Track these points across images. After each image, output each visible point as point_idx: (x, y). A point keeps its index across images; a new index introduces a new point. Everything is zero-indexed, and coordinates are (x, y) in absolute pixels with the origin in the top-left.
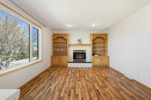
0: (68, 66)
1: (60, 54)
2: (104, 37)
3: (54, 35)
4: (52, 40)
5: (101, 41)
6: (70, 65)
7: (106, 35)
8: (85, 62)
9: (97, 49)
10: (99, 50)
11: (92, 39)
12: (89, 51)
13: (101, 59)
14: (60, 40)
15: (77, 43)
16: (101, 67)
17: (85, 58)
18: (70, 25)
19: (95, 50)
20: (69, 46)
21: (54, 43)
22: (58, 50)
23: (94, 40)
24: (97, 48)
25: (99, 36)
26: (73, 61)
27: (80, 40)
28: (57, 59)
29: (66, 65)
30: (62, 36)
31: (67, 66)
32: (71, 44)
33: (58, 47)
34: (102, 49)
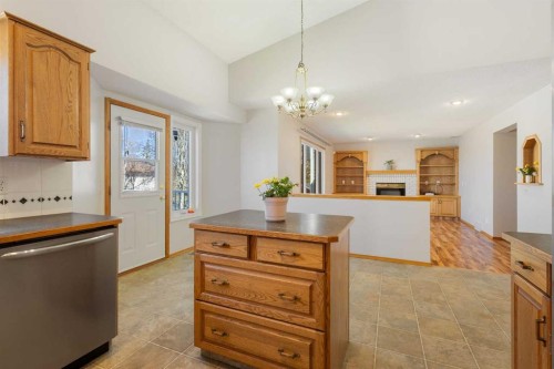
1: (347, 189)
2: (450, 154)
3: (337, 153)
4: (334, 163)
5: (443, 161)
7: (454, 149)
9: (432, 181)
10: (438, 182)
11: (420, 160)
12: (412, 185)
13: (440, 202)
14: (348, 164)
15: (385, 168)
16: (441, 218)
19: (427, 182)
20: (368, 175)
21: (337, 169)
22: (344, 182)
23: (423, 161)
24: (433, 178)
25: (437, 153)
27: (390, 162)
30: (354, 155)
33: (344, 177)
34: (445, 181)
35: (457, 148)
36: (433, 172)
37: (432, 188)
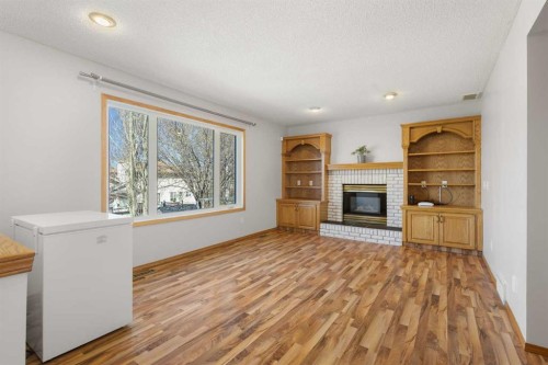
0: (321, 234)
1: (304, 194)
2: (464, 130)
4: (283, 155)
5: (453, 145)
6: (326, 230)
7: (473, 121)
8: (383, 226)
9: (434, 180)
10: (445, 182)
11: (407, 144)
12: (396, 187)
13: (441, 220)
14: (303, 155)
15: (354, 160)
16: (445, 250)
17: (383, 212)
18: (315, 111)
19: (424, 183)
21: (289, 163)
22: (311, 183)
23: (413, 147)
24: (435, 175)
25: (439, 130)
26: (341, 220)
27: (362, 150)
28: (292, 210)
29: (313, 228)
30: (308, 142)
31: (317, 231)
32: (341, 163)
33: (299, 176)
34: (458, 180)
35: (478, 118)
36: (436, 165)
37: (433, 194)
